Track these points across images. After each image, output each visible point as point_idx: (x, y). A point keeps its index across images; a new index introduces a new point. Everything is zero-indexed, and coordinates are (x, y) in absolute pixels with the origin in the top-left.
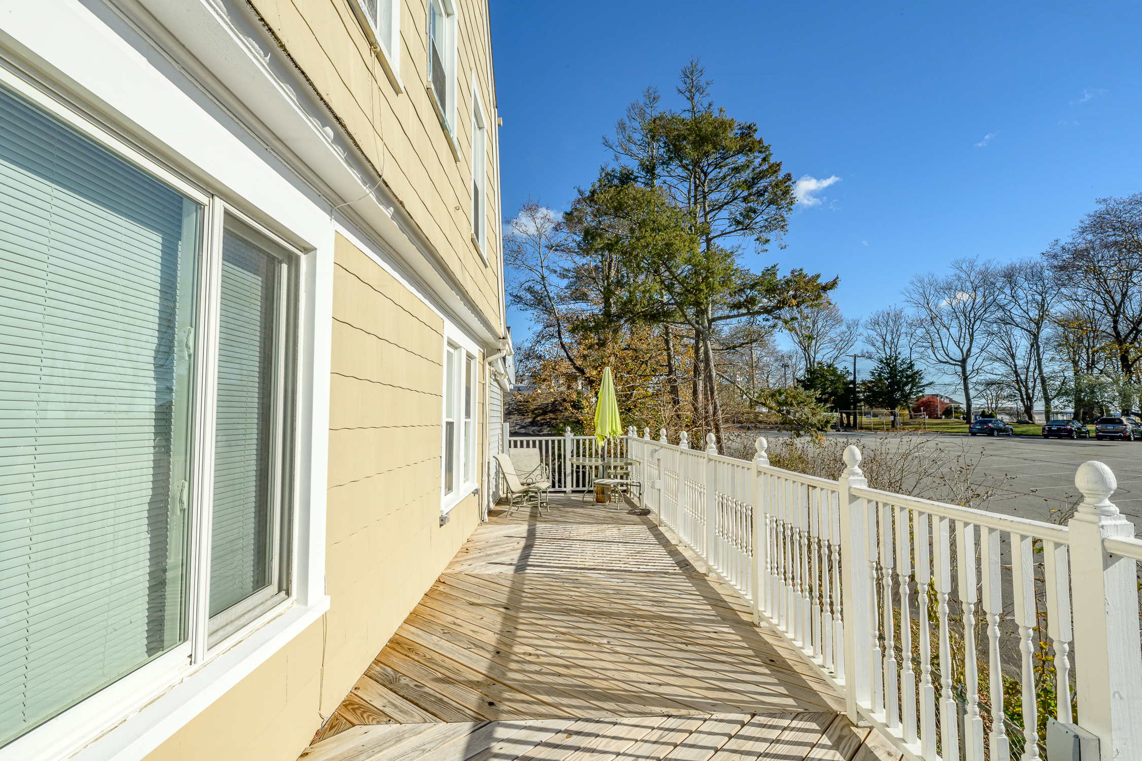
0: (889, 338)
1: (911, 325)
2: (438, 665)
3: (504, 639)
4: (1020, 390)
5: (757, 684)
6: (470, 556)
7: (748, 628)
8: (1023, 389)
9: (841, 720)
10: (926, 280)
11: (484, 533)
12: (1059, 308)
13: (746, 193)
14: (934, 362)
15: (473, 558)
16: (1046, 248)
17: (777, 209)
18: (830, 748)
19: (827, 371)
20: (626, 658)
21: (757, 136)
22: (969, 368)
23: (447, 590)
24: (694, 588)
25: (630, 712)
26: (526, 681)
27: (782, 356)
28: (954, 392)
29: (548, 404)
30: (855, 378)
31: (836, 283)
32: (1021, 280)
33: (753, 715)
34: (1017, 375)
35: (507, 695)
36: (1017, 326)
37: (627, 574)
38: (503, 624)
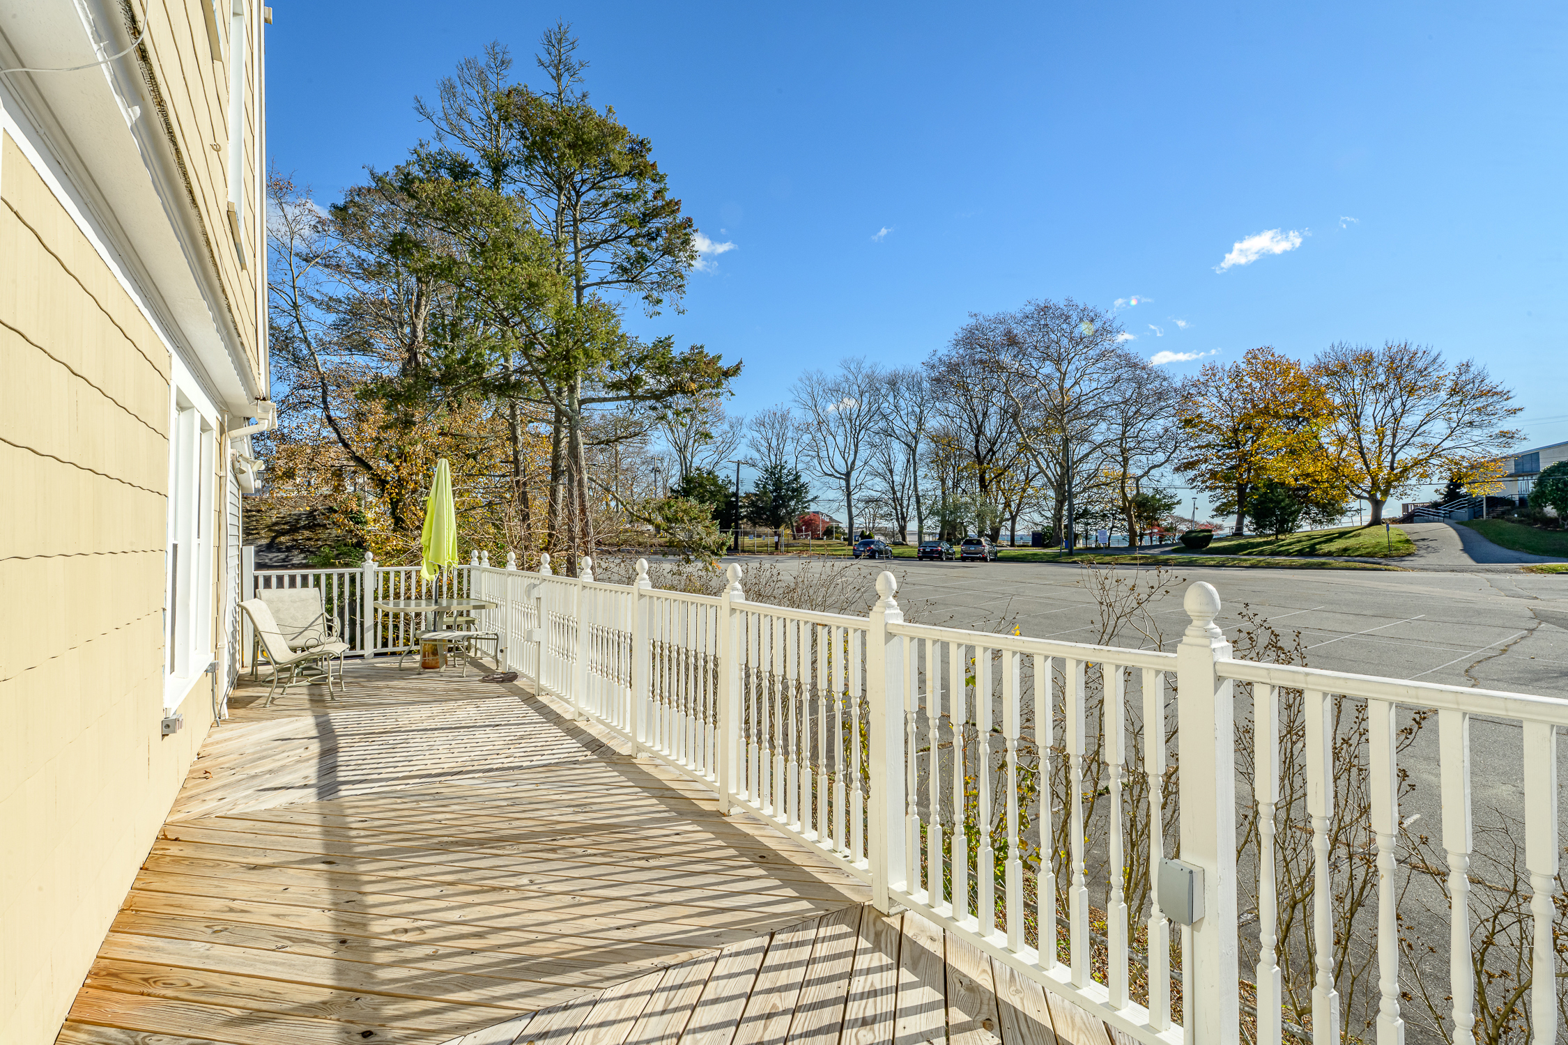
0: (774, 443)
1: (798, 429)
2: (226, 994)
3: (346, 917)
4: (896, 509)
5: (757, 892)
6: (213, 784)
7: (716, 819)
8: (899, 508)
9: (869, 913)
10: (815, 378)
11: (230, 739)
12: (934, 423)
13: (632, 233)
14: (819, 474)
15: (224, 786)
16: (925, 358)
17: (673, 261)
18: (873, 951)
19: (708, 480)
20: (567, 899)
21: (650, 158)
22: (853, 483)
23: (188, 852)
24: (622, 778)
25: (608, 979)
26: (417, 977)
27: (652, 458)
28: (838, 510)
29: (300, 515)
30: (738, 489)
31: (739, 369)
32: (903, 389)
33: (772, 936)
34: (894, 493)
35: (390, 1010)
36: (898, 438)
37: (516, 772)
38: (334, 891)
